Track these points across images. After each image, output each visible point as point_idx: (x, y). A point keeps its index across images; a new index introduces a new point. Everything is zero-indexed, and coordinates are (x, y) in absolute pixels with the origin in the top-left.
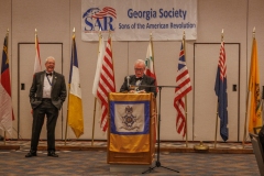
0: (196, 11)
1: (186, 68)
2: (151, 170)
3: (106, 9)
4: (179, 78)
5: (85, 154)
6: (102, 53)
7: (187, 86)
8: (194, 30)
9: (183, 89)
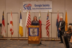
0: (52, 5)
1: (49, 19)
2: (39, 45)
3: (29, 4)
4: (47, 22)
5: (23, 41)
6: (28, 15)
7: (49, 24)
8: (51, 9)
9: (48, 25)
